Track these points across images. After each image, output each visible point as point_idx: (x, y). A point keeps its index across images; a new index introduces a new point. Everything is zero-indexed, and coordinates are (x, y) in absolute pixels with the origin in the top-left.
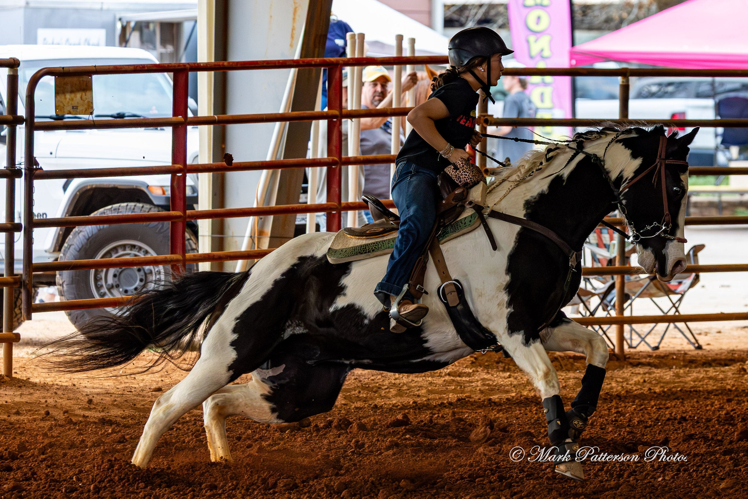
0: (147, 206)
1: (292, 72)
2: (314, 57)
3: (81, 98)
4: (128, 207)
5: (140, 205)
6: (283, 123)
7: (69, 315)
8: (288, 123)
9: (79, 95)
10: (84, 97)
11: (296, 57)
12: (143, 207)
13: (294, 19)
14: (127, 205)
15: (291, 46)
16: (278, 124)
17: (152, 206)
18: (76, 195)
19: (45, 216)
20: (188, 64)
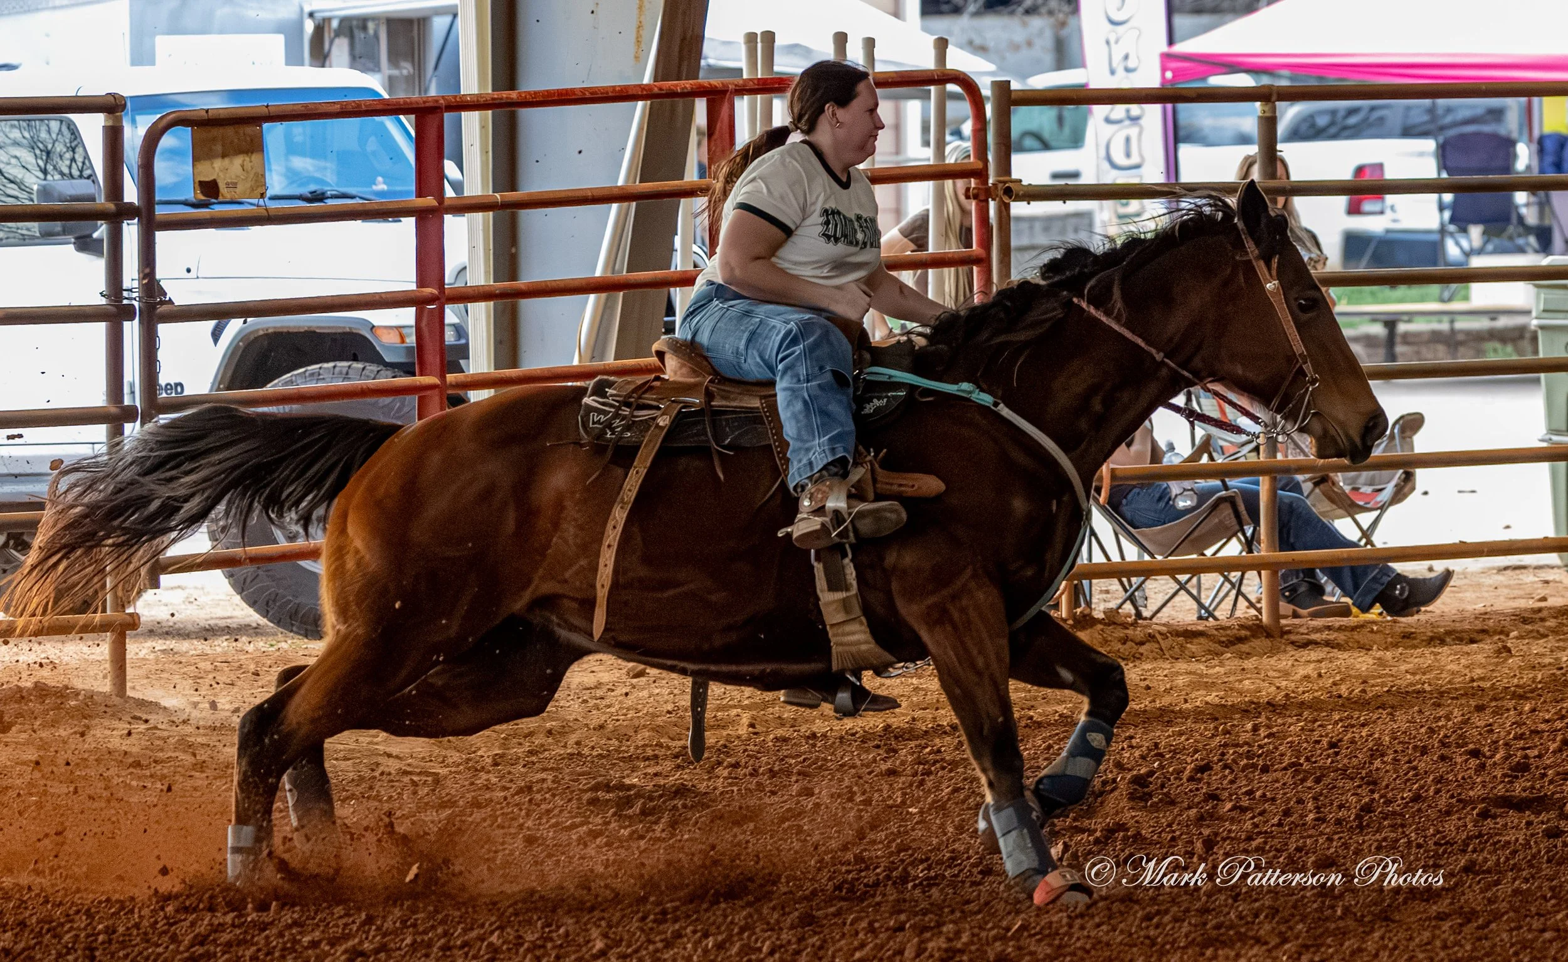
0: (372, 368)
1: (640, 109)
2: (679, 79)
3: (242, 166)
4: (337, 369)
5: (360, 365)
6: (625, 204)
7: (230, 576)
8: (634, 204)
9: (238, 161)
10: (248, 165)
11: (647, 79)
12: (364, 369)
13: (640, 8)
14: (334, 367)
15: (637, 58)
16: (615, 206)
17: (381, 367)
18: (237, 347)
19: (179, 389)
20: (443, 97)
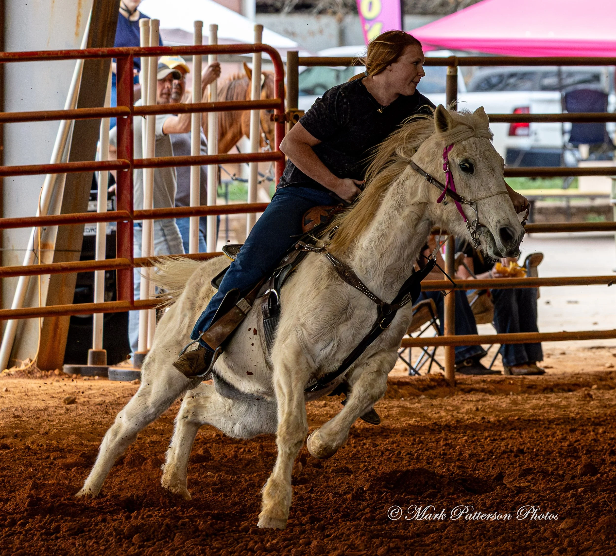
1: (78, 63)
2: (102, 46)
6: (69, 121)
8: (74, 121)
11: (83, 46)
13: (79, 4)
15: (77, 34)
16: (62, 122)
